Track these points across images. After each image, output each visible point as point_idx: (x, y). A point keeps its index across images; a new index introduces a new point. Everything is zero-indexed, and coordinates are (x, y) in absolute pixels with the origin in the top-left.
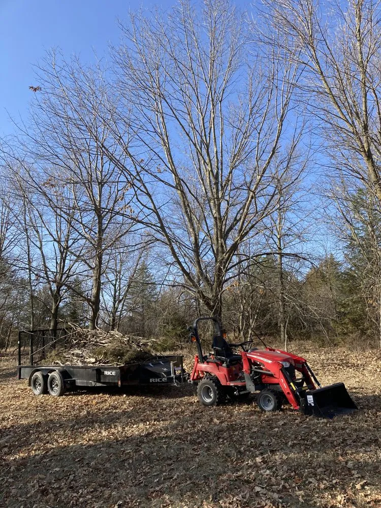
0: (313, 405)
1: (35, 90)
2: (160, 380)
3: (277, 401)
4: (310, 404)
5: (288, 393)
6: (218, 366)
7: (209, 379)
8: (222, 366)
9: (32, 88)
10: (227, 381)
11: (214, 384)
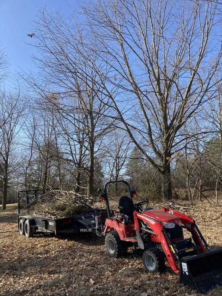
0: (187, 273)
1: (31, 36)
2: (87, 230)
3: (158, 262)
4: (185, 272)
5: (169, 256)
6: (118, 223)
7: (112, 234)
8: (121, 223)
9: (29, 35)
10: (124, 237)
11: (115, 239)
